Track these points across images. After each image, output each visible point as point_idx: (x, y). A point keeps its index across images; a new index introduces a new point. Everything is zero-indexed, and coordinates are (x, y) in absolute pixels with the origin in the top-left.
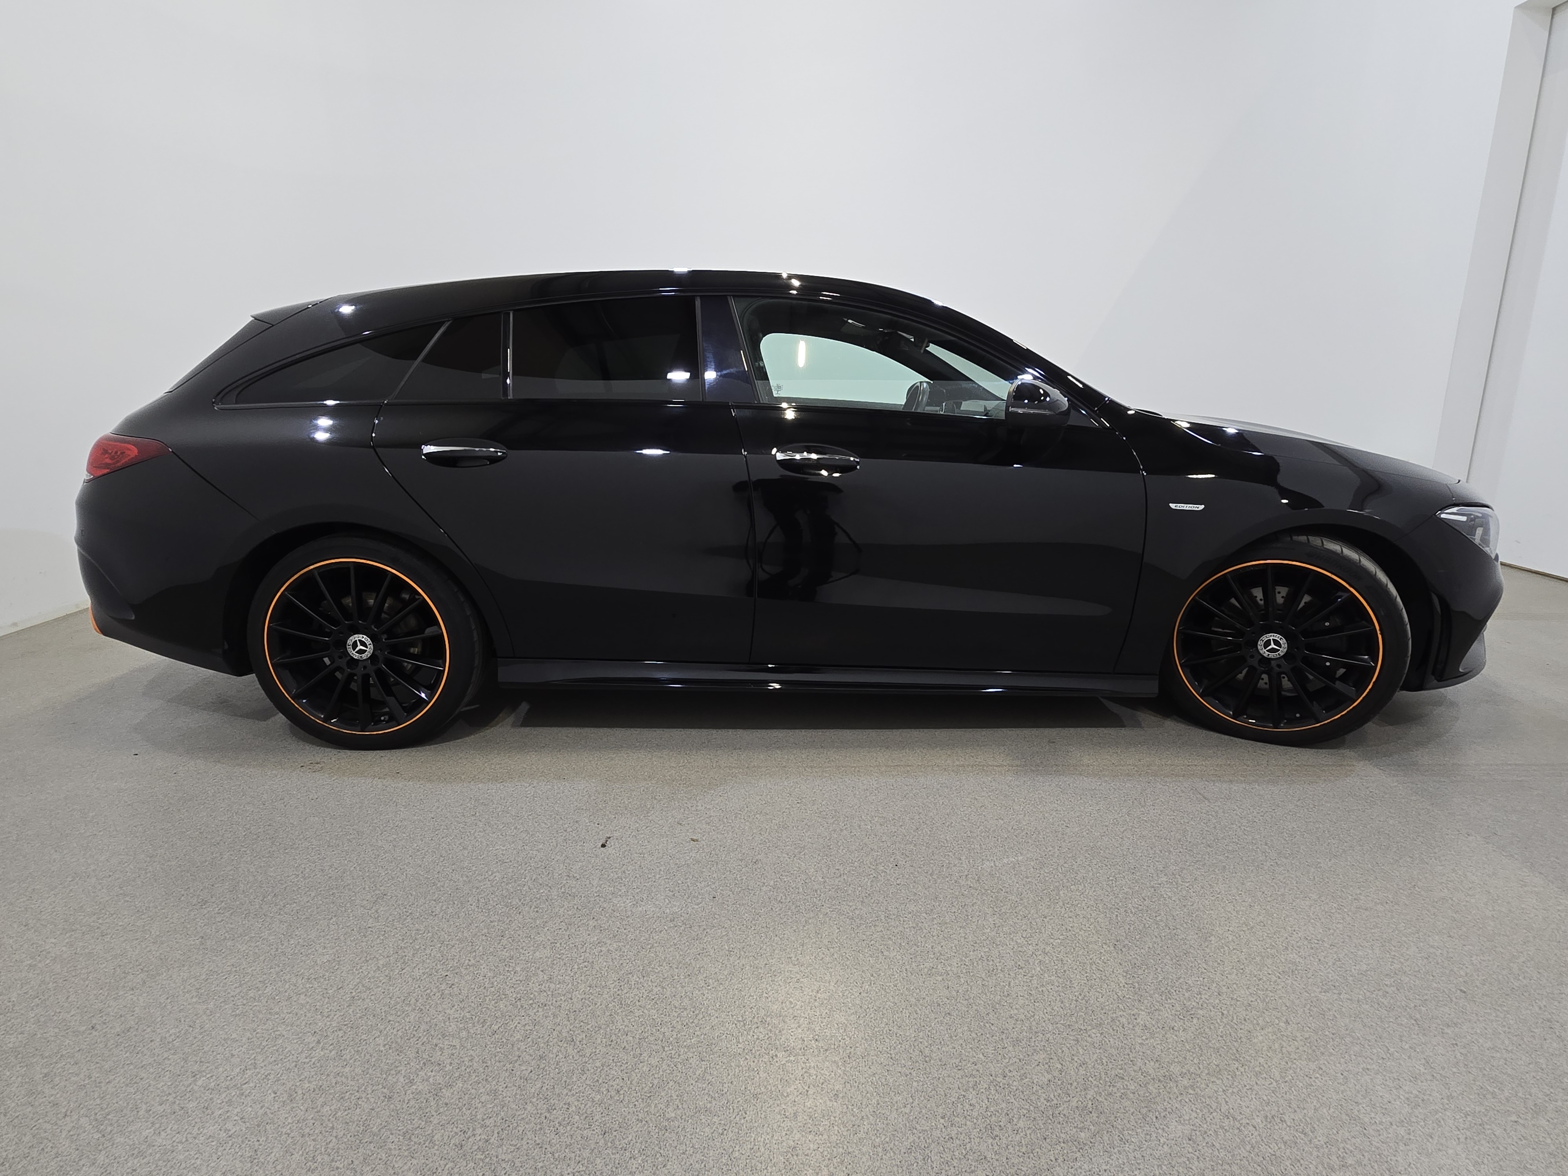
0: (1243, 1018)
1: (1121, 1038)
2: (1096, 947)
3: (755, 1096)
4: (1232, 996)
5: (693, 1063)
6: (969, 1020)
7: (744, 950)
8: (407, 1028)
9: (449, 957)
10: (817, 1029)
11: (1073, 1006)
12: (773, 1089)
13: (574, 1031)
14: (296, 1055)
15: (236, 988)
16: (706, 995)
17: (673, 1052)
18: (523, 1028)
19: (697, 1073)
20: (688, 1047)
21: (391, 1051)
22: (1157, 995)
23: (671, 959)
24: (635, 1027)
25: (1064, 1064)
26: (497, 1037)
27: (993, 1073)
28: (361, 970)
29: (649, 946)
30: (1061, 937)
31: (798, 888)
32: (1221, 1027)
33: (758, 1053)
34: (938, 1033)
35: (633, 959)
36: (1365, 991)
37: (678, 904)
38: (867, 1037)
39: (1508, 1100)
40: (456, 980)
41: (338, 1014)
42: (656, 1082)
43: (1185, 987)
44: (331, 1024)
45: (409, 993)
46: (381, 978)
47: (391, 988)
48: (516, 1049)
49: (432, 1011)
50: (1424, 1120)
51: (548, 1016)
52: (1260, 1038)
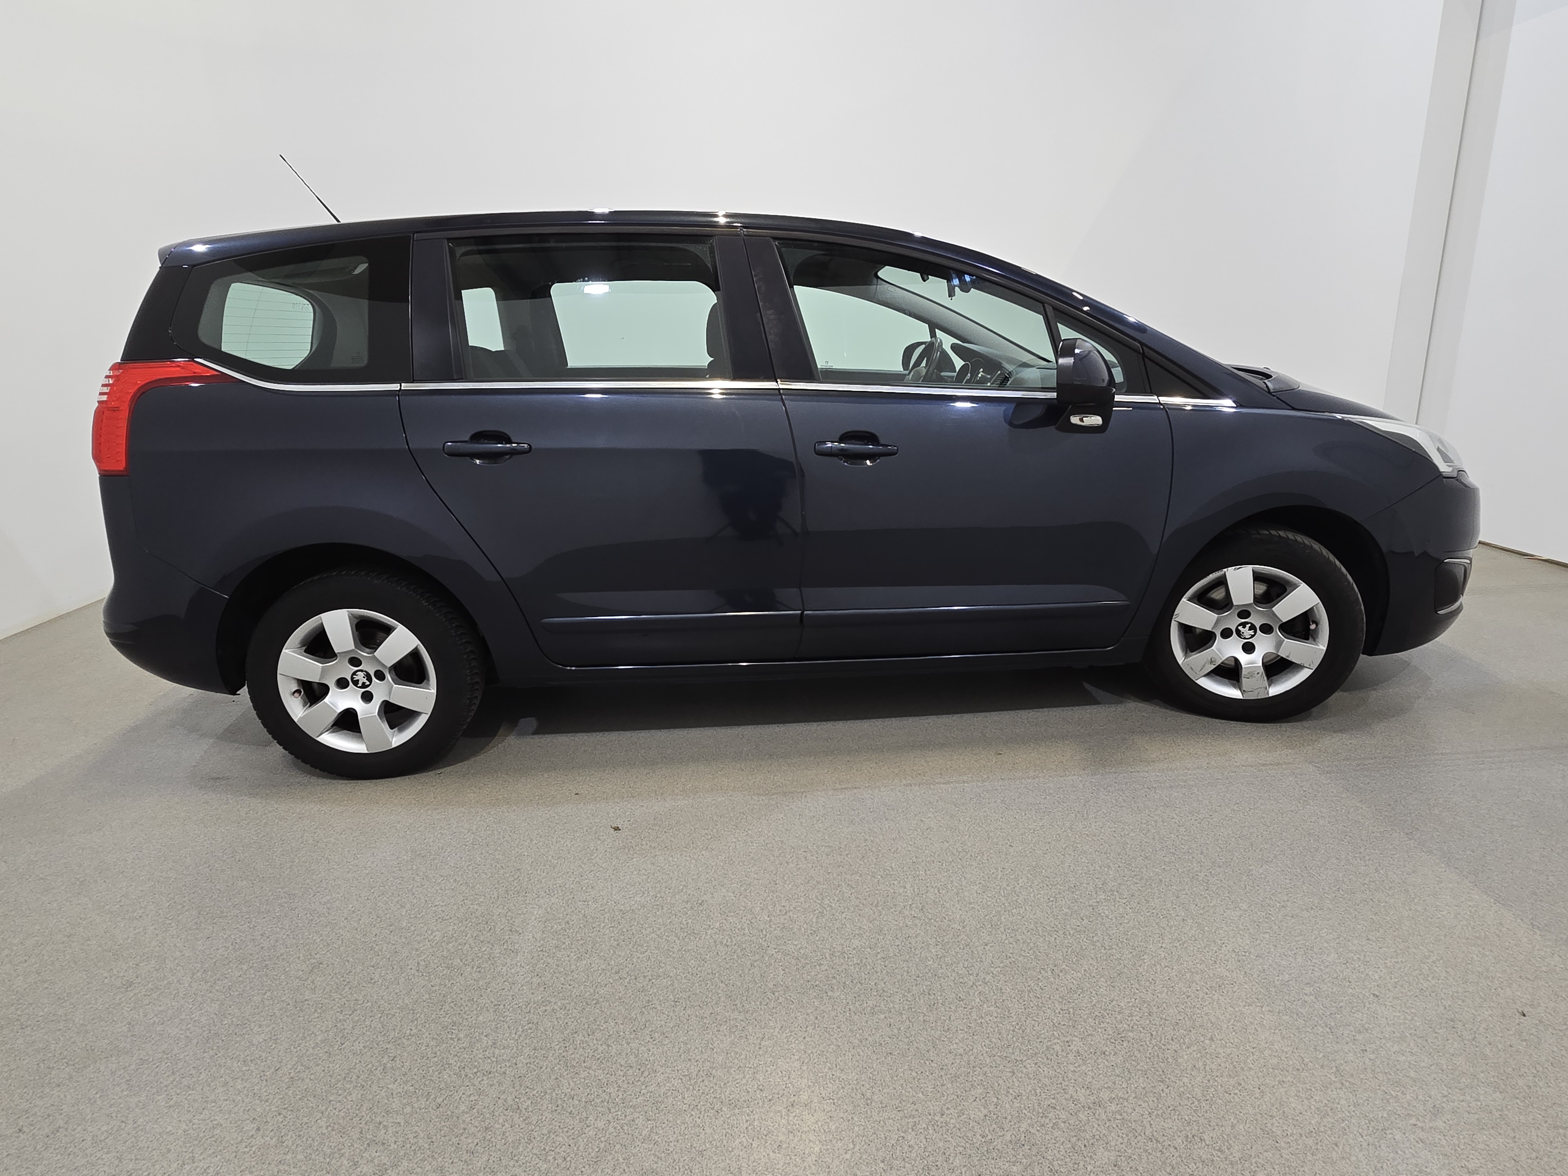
0: (1170, 1039)
3: (701, 1153)
4: (1161, 1015)
5: (639, 1124)
6: (910, 1058)
7: (690, 999)
8: (349, 1108)
9: (390, 1028)
10: (761, 1079)
11: (1011, 1036)
12: (718, 1144)
13: (520, 1098)
14: (235, 1145)
16: (651, 1049)
18: (467, 1099)
19: (644, 1133)
20: (634, 1107)
21: (334, 1133)
23: (617, 1013)
25: (1000, 1097)
26: (441, 1109)
27: (932, 1112)
28: (298, 1048)
32: (1150, 1049)
33: (703, 1109)
34: (880, 1075)
36: (1286, 1002)
38: (810, 1084)
41: (278, 1097)
42: (602, 1145)
43: (1118, 1010)
44: (270, 1109)
45: (349, 1070)
46: (321, 1055)
47: (331, 1065)
48: (461, 1121)
49: (375, 1088)
51: (493, 1085)
52: (1186, 1057)
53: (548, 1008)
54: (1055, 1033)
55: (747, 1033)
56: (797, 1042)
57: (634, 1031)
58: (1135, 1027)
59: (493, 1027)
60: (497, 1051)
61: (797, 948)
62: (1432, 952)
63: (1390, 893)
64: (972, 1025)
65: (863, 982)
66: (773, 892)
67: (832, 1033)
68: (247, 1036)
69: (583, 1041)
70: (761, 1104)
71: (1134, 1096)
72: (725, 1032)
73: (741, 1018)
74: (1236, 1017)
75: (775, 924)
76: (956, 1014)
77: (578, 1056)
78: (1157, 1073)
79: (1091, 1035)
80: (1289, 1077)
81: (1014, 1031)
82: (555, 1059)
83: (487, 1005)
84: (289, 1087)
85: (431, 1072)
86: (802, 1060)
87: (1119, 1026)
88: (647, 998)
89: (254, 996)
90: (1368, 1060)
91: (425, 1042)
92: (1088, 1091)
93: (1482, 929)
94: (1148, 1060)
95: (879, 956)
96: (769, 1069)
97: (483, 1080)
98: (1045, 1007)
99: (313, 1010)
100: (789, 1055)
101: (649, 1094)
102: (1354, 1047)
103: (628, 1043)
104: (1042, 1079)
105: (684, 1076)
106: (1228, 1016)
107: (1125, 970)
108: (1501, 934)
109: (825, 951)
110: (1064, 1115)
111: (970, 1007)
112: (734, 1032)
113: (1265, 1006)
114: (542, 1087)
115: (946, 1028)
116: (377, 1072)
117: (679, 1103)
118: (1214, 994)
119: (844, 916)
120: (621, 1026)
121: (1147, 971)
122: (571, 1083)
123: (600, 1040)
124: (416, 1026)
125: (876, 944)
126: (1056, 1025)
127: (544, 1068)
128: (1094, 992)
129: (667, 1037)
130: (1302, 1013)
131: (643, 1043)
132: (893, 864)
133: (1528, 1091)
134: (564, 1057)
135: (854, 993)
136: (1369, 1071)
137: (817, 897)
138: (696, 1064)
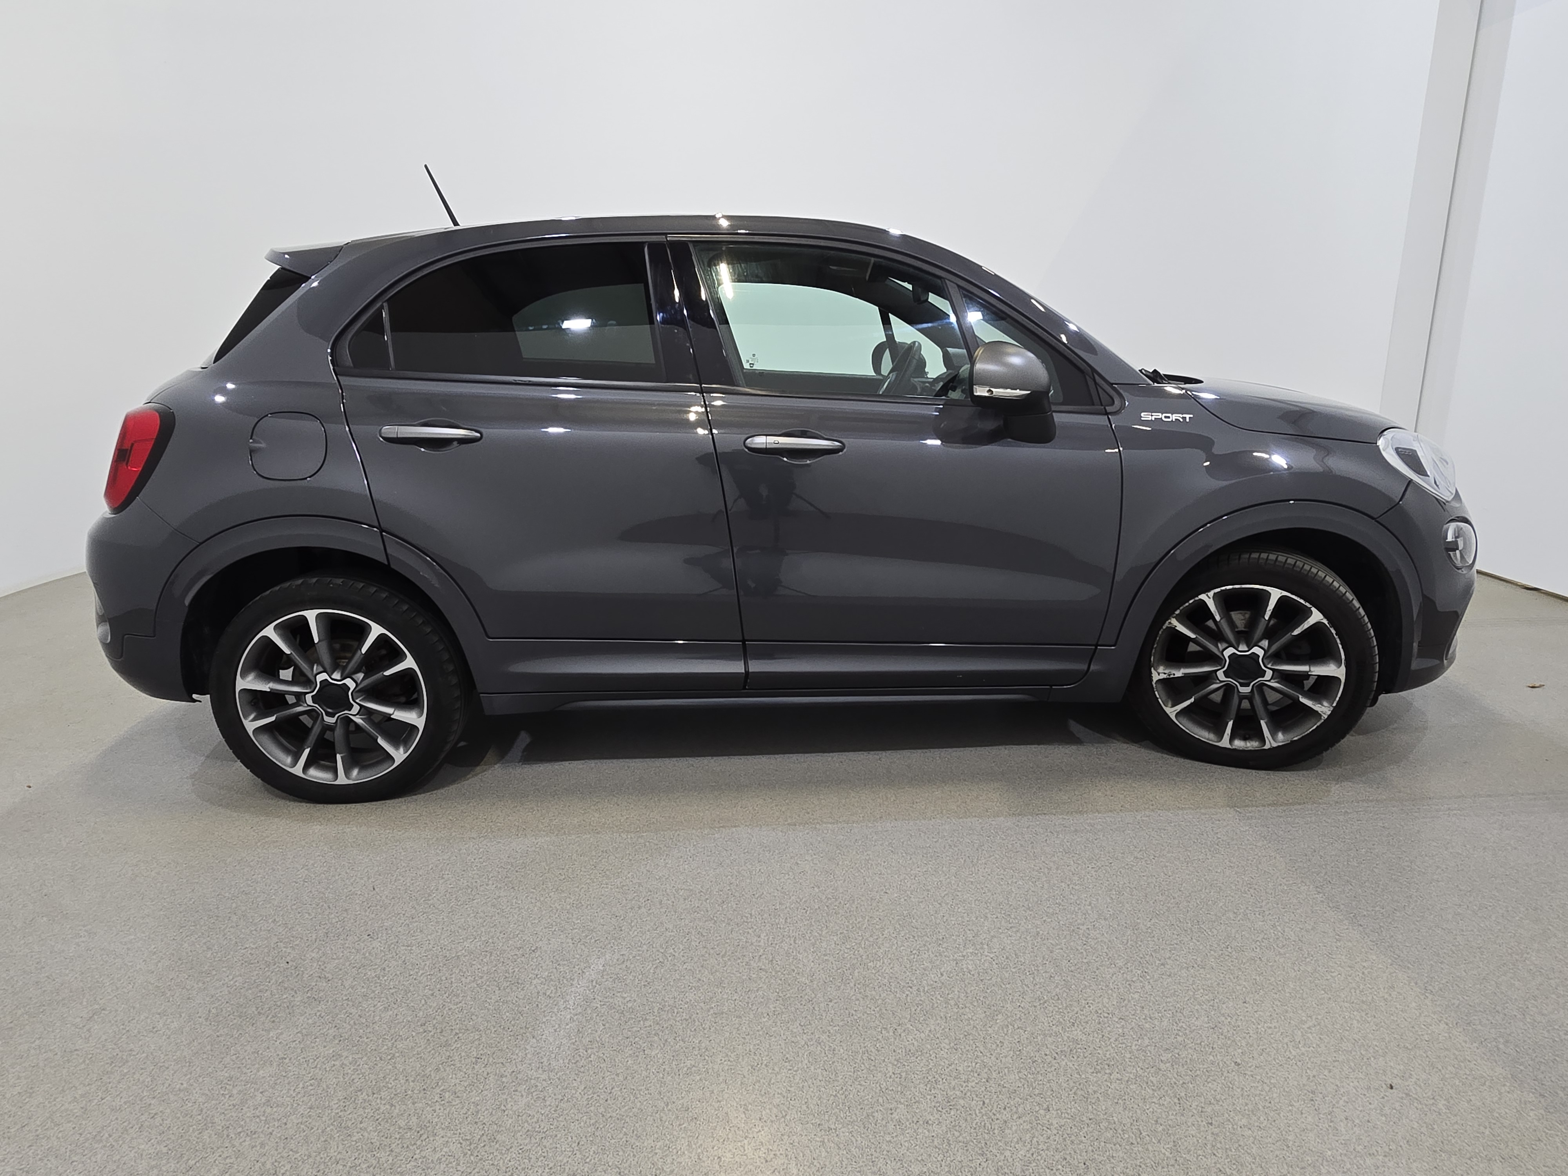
53: (335, 1063)
54: (881, 1100)
55: (546, 1094)
56: (598, 1104)
57: (424, 1089)
59: (271, 1082)
60: (269, 1110)
61: (626, 1001)
64: (792, 1089)
65: (687, 1039)
66: (615, 939)
67: (639, 1096)
69: (365, 1100)
72: (523, 1092)
73: (544, 1076)
74: (1080, 1084)
75: (608, 974)
76: (779, 1077)
77: (356, 1116)
79: (918, 1102)
81: (836, 1095)
82: (331, 1119)
83: (272, 1059)
84: (30, 1146)
85: (191, 1131)
86: (598, 1126)
87: (950, 1093)
88: (448, 1054)
91: (193, 1098)
93: (1371, 993)
94: (972, 1130)
95: (712, 1011)
96: (559, 1136)
98: (877, 1070)
101: (421, 1160)
103: (414, 1103)
104: (853, 1149)
106: (1072, 1084)
109: (654, 1004)
111: (795, 1069)
113: (1115, 1073)
114: (308, 1149)
118: (1063, 1060)
119: (685, 967)
120: (411, 1084)
122: (340, 1144)
125: (711, 998)
126: (884, 1090)
127: (315, 1129)
129: (458, 1097)
130: (1152, 1082)
131: (430, 1103)
132: (753, 912)
134: (340, 1117)
135: (675, 1051)
137: (661, 946)
138: (481, 1127)
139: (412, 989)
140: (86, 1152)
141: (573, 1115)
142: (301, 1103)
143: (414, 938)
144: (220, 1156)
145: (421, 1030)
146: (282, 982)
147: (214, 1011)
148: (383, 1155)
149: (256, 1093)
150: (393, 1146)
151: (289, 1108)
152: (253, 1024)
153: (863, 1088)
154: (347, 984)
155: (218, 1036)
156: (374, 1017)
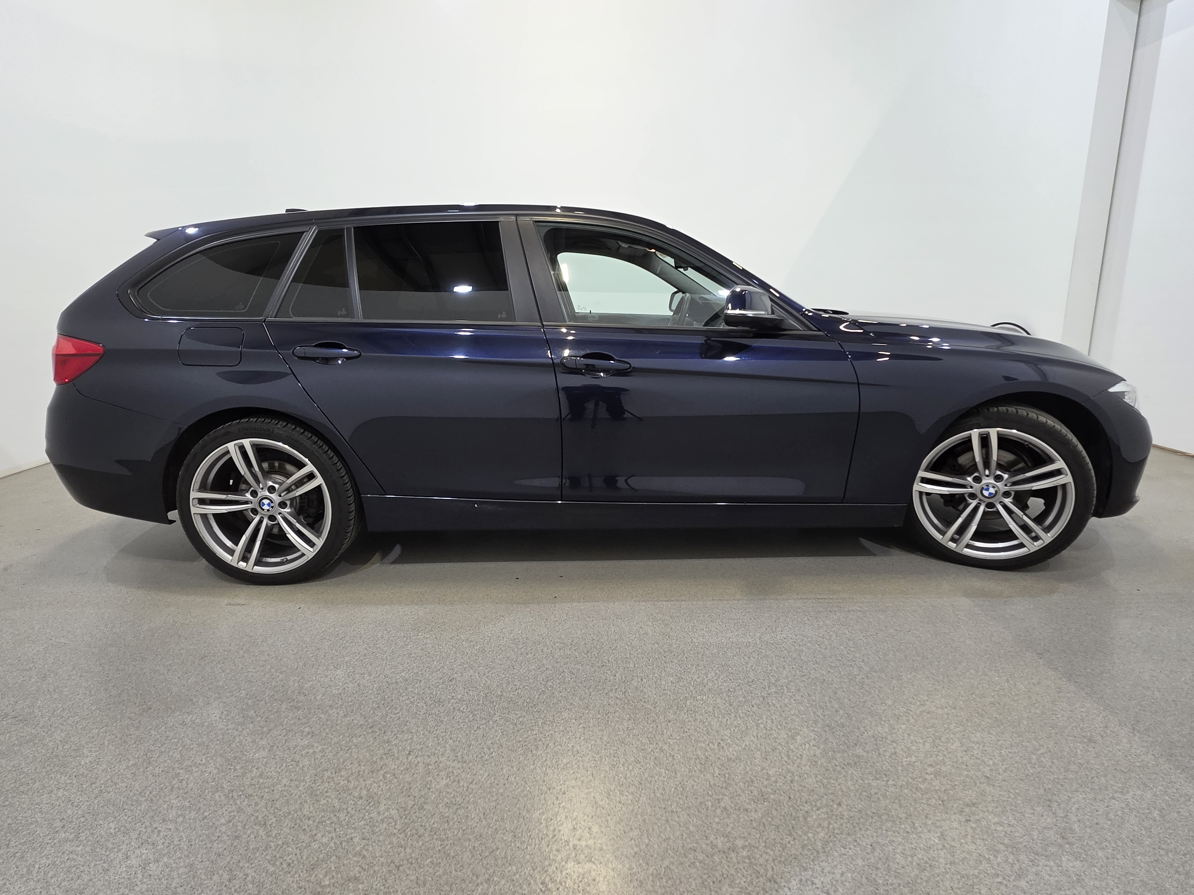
1: (704, 818)
2: (704, 745)
4: (801, 783)
9: (186, 758)
13: (268, 817)
15: (11, 784)
16: (381, 787)
17: (342, 833)
22: (741, 783)
23: (362, 758)
24: (318, 813)
29: (347, 748)
30: (678, 738)
31: (479, 701)
33: (409, 833)
35: (331, 759)
36: (909, 779)
37: (380, 714)
39: (998, 864)
40: (187, 776)
41: (86, 804)
45: (146, 787)
46: (128, 775)
47: (133, 783)
49: (161, 801)
50: (927, 881)
51: (252, 805)
52: (814, 817)
58: (778, 791)
59: (264, 762)
60: (261, 781)
62: (1042, 746)
63: (1016, 698)
68: (78, 758)
69: (330, 777)
70: (456, 832)
71: (763, 844)
72: (443, 776)
74: (864, 788)
77: (323, 788)
78: (788, 828)
79: (739, 795)
80: (899, 838)
89: (93, 729)
90: (970, 829)
91: (209, 770)
92: (726, 839)
96: (469, 808)
97: (244, 801)
99: (133, 742)
100: (489, 796)
102: (960, 817)
103: (364, 781)
105: (402, 808)
106: (857, 786)
107: (780, 748)
108: (1105, 735)
110: (701, 857)
112: (450, 777)
113: (891, 781)
114: (288, 809)
115: (621, 783)
116: (166, 790)
117: (391, 828)
120: (363, 768)
121: (797, 749)
122: (311, 807)
123: (343, 776)
124: (206, 759)
127: (294, 795)
128: (749, 763)
129: (396, 778)
130: (921, 788)
131: (376, 780)
133: (1105, 861)
134: (312, 787)
136: (969, 837)
138: (413, 799)
139: (364, 702)
140: (134, 803)
141: (480, 794)
142: (284, 777)
143: (366, 669)
144: (226, 810)
145: (370, 731)
146: (273, 695)
147: (225, 713)
148: (342, 816)
149: (254, 769)
150: (350, 809)
151: (276, 779)
152: (252, 722)
153: (696, 784)
154: (318, 698)
155: (227, 730)
156: (337, 721)
